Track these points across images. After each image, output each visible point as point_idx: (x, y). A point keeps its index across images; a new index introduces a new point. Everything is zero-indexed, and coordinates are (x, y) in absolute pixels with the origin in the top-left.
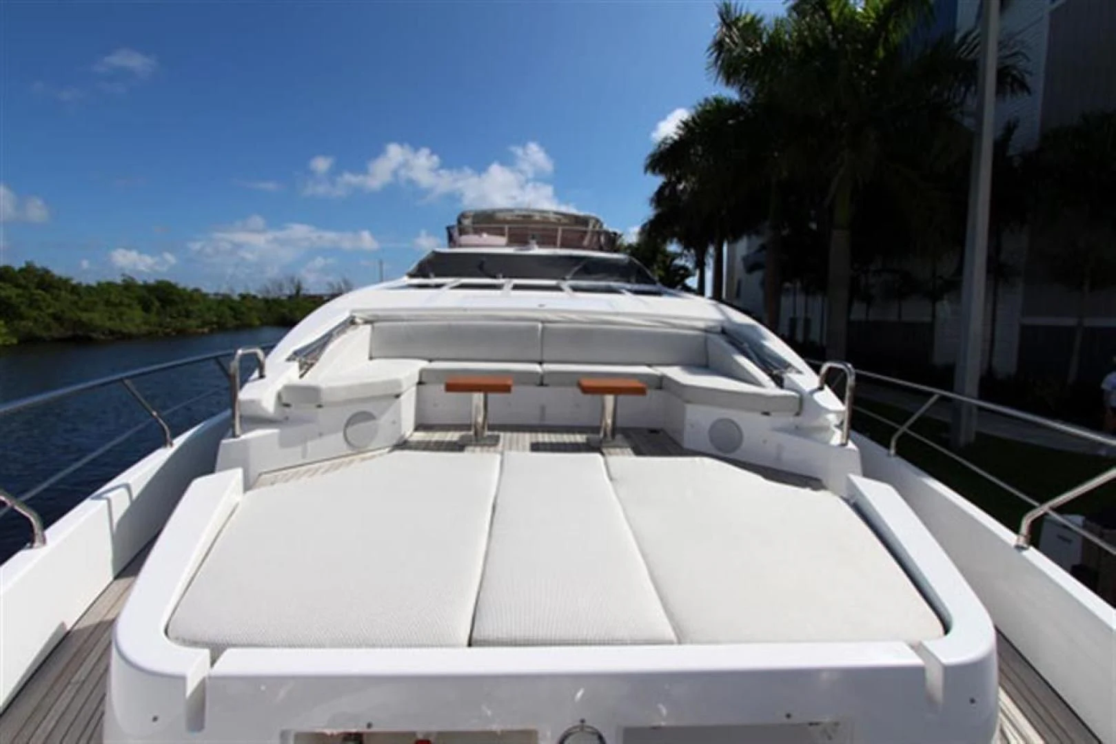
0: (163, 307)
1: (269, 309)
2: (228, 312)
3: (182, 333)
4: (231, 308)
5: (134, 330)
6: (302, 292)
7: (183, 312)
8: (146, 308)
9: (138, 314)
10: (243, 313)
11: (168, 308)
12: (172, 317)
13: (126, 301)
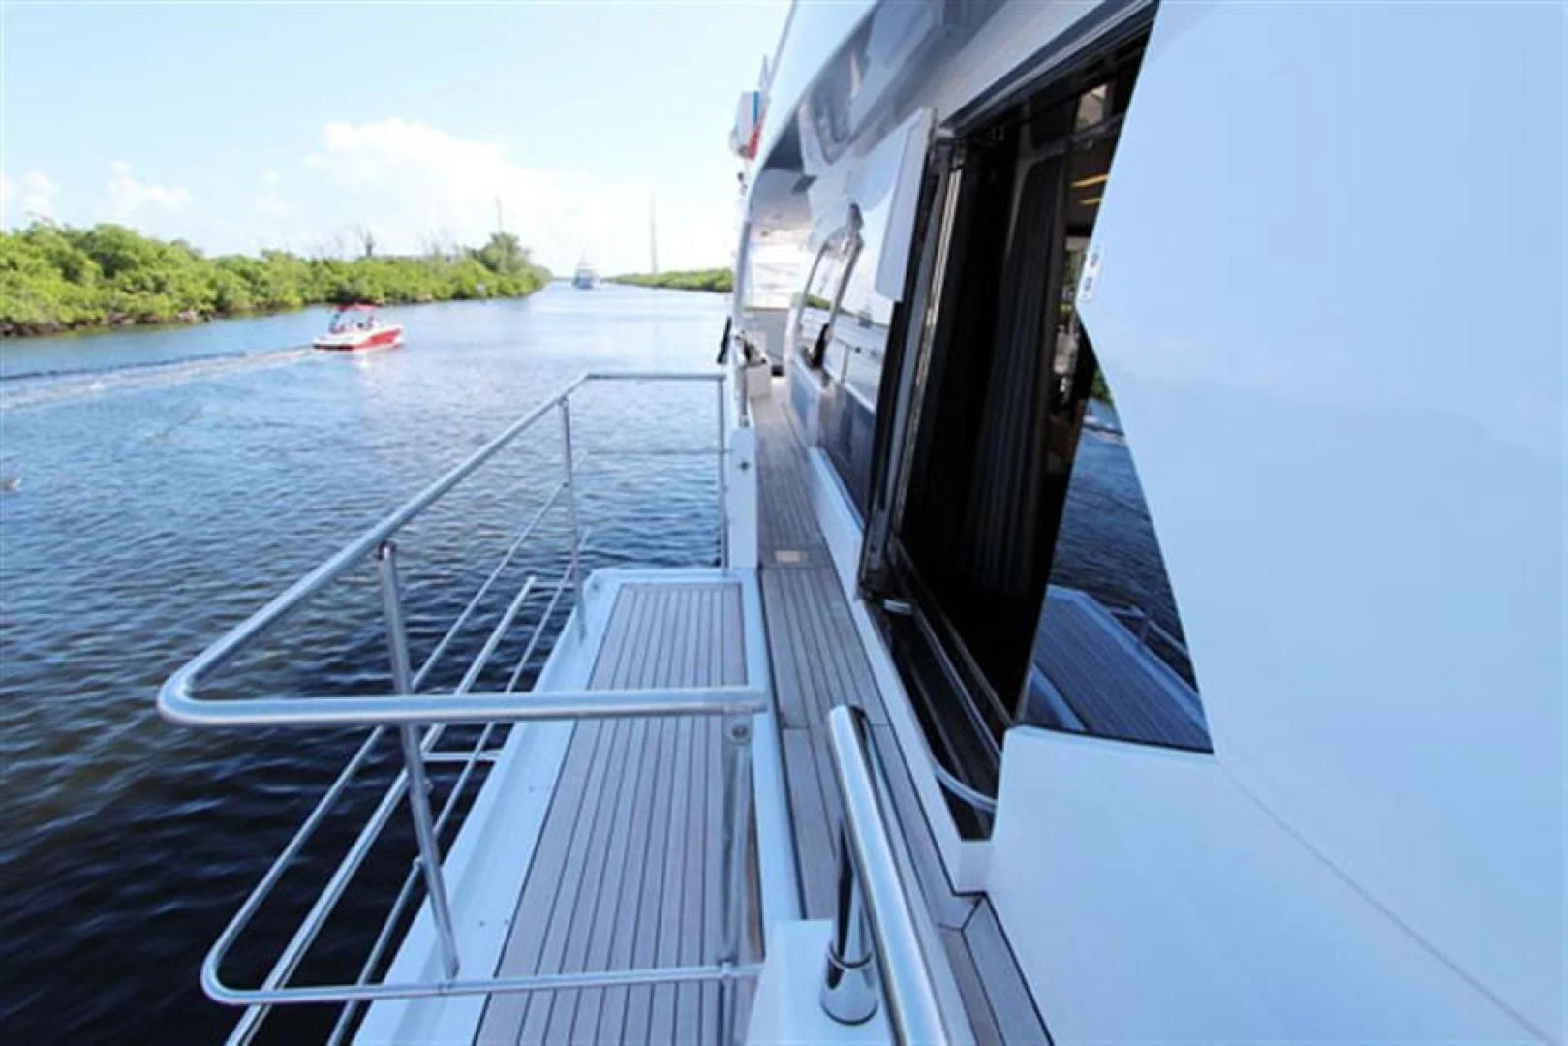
0: (109, 273)
1: (316, 275)
2: (235, 282)
3: (145, 320)
4: (245, 275)
5: (40, 318)
6: (375, 251)
7: (151, 284)
8: (71, 274)
9: (53, 284)
10: (265, 283)
11: (119, 275)
12: (125, 290)
13: (23, 260)
